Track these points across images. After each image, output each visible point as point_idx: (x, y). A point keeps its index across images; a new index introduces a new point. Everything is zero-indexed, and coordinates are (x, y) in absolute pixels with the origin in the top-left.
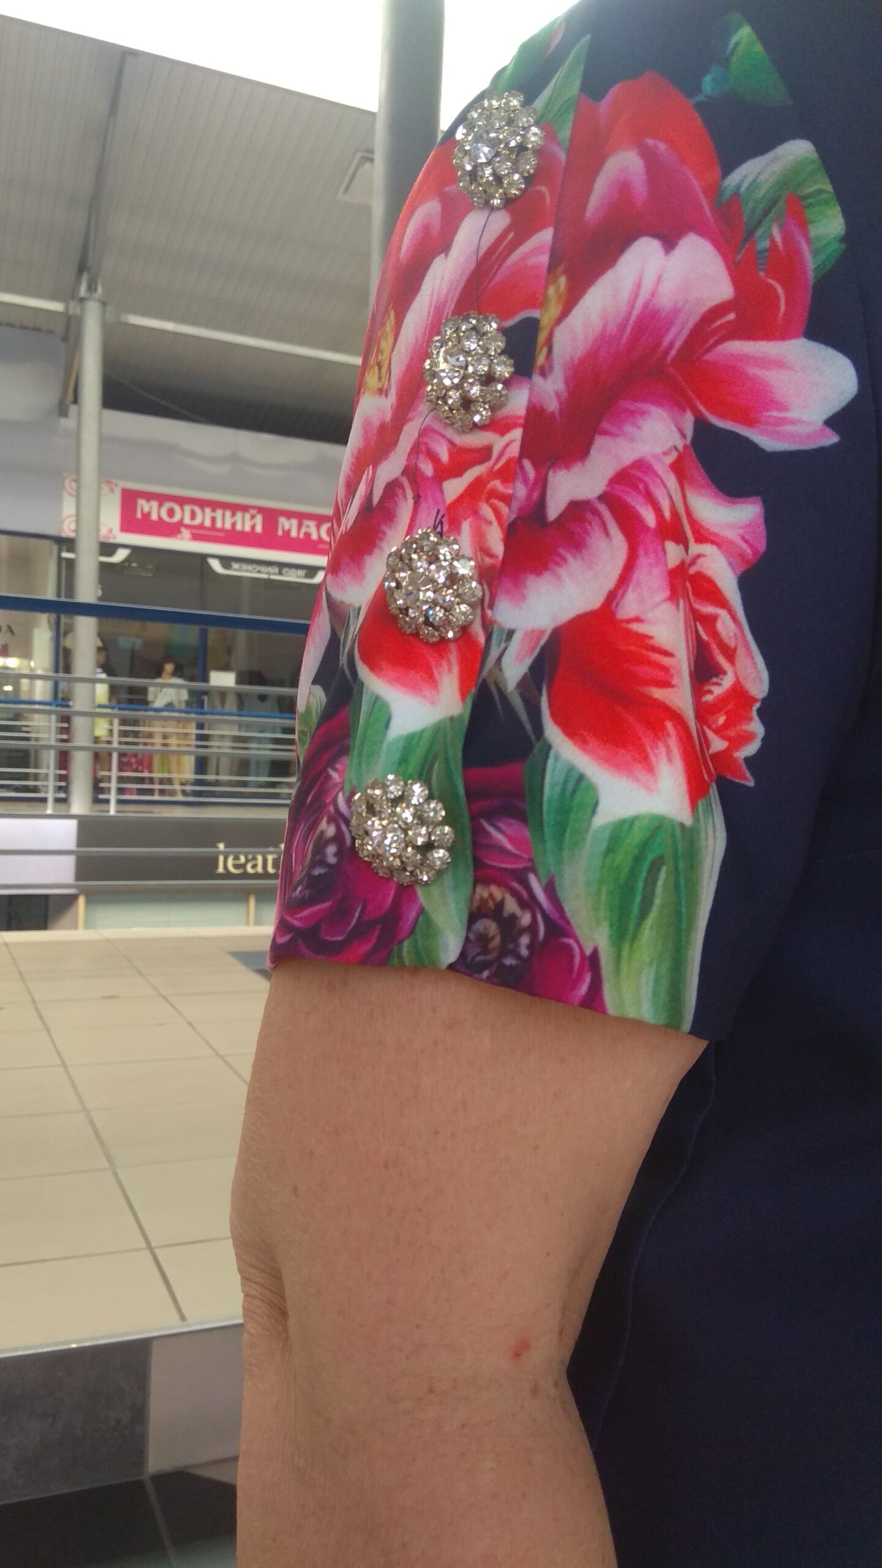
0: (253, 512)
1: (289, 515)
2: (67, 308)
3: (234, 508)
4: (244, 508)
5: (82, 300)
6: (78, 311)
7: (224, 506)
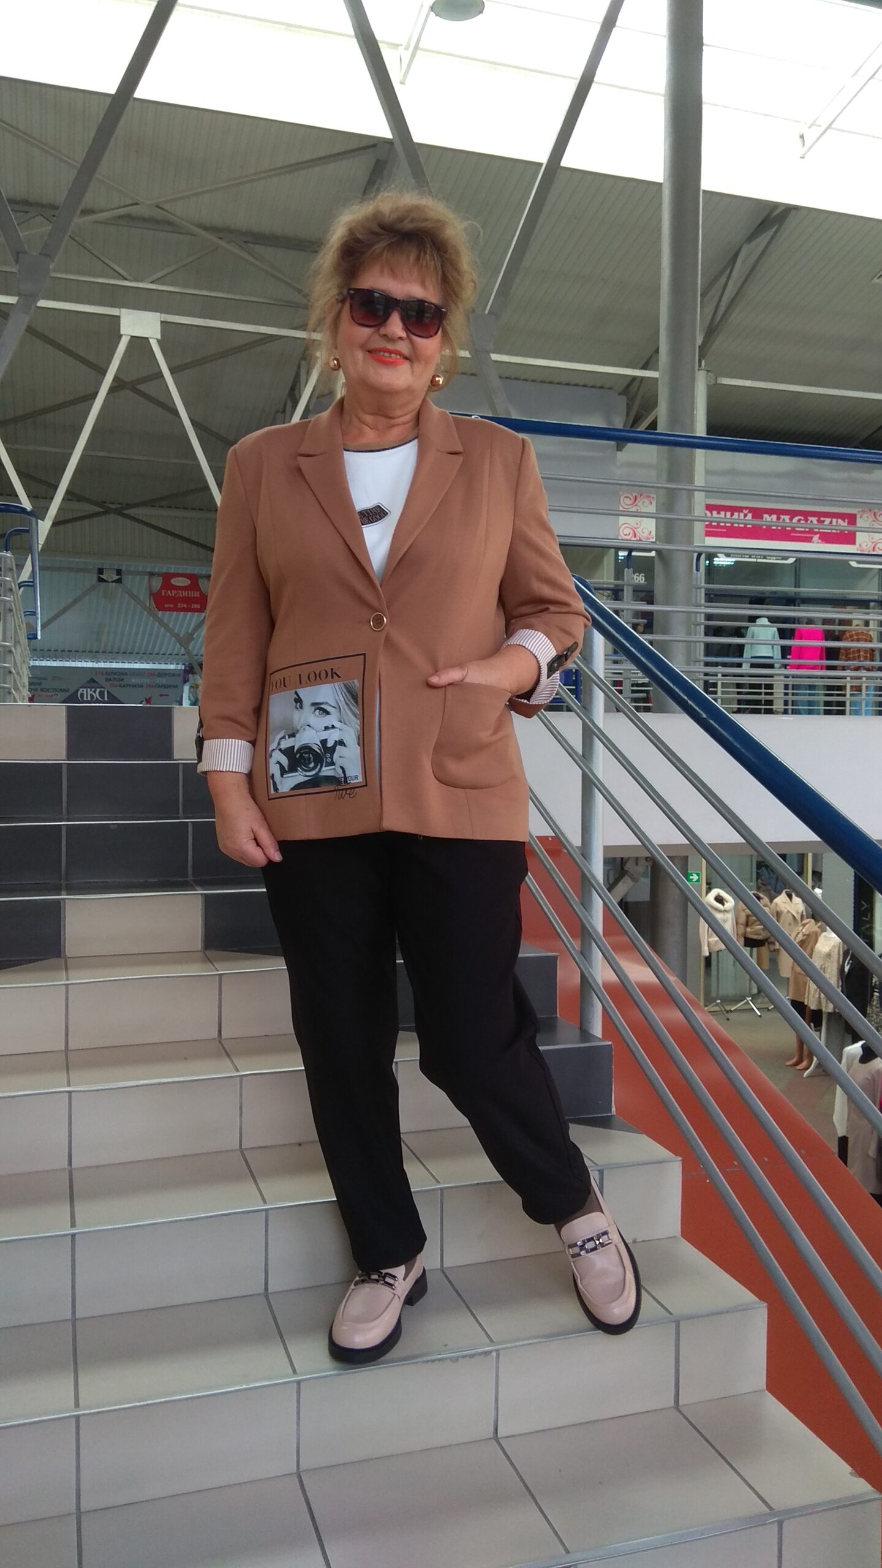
0: (746, 512)
1: (770, 512)
3: (733, 509)
4: (739, 509)
7: (725, 508)
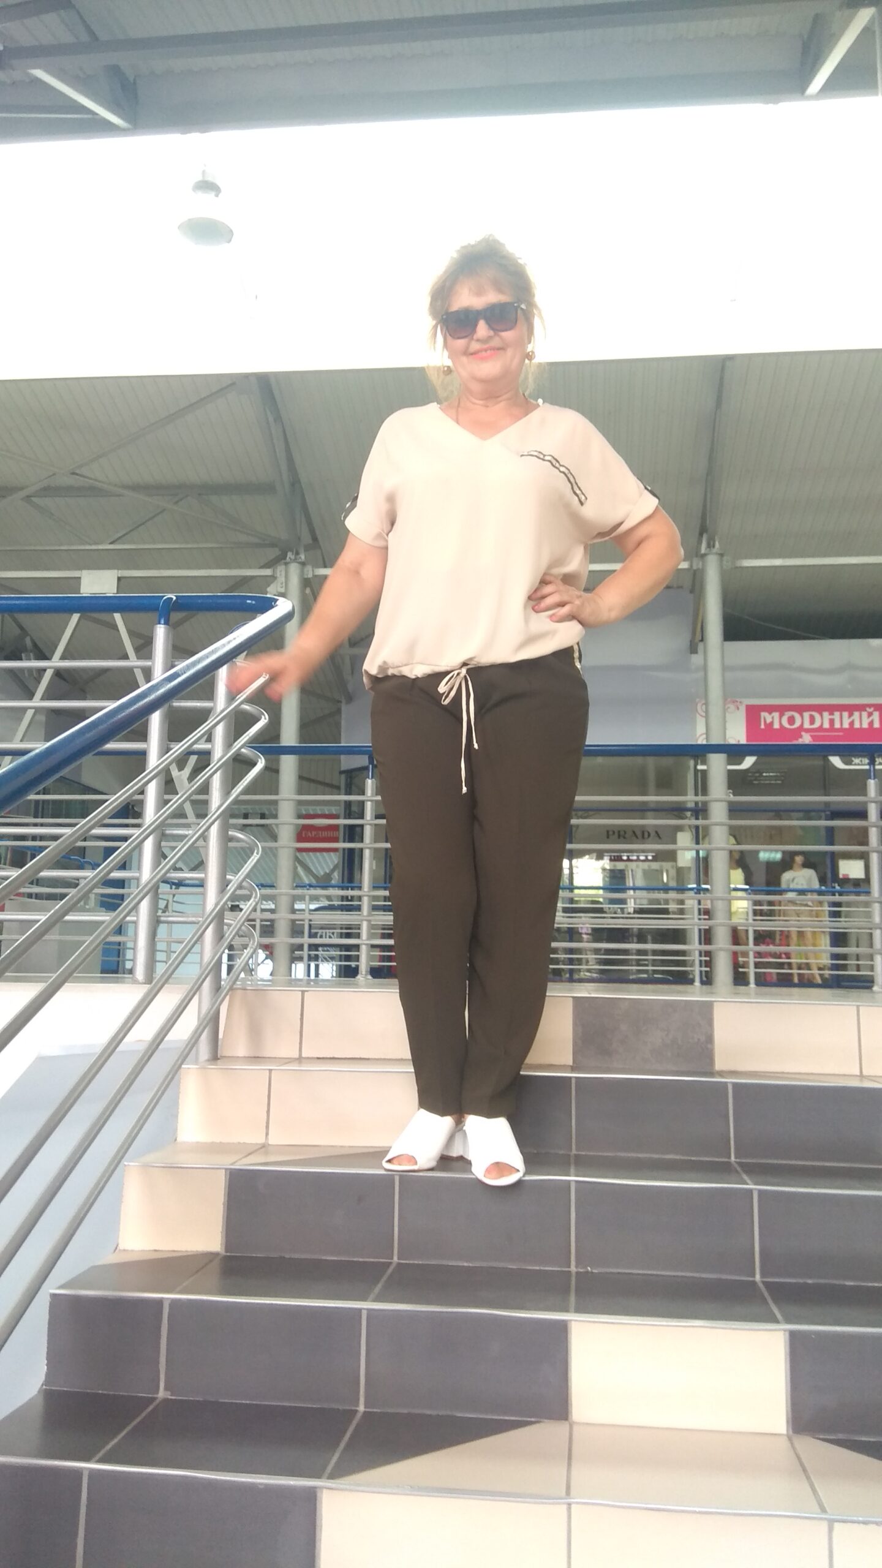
0: (870, 710)
2: (691, 566)
3: (851, 709)
4: (861, 708)
5: (703, 556)
6: (700, 566)
7: (841, 708)
